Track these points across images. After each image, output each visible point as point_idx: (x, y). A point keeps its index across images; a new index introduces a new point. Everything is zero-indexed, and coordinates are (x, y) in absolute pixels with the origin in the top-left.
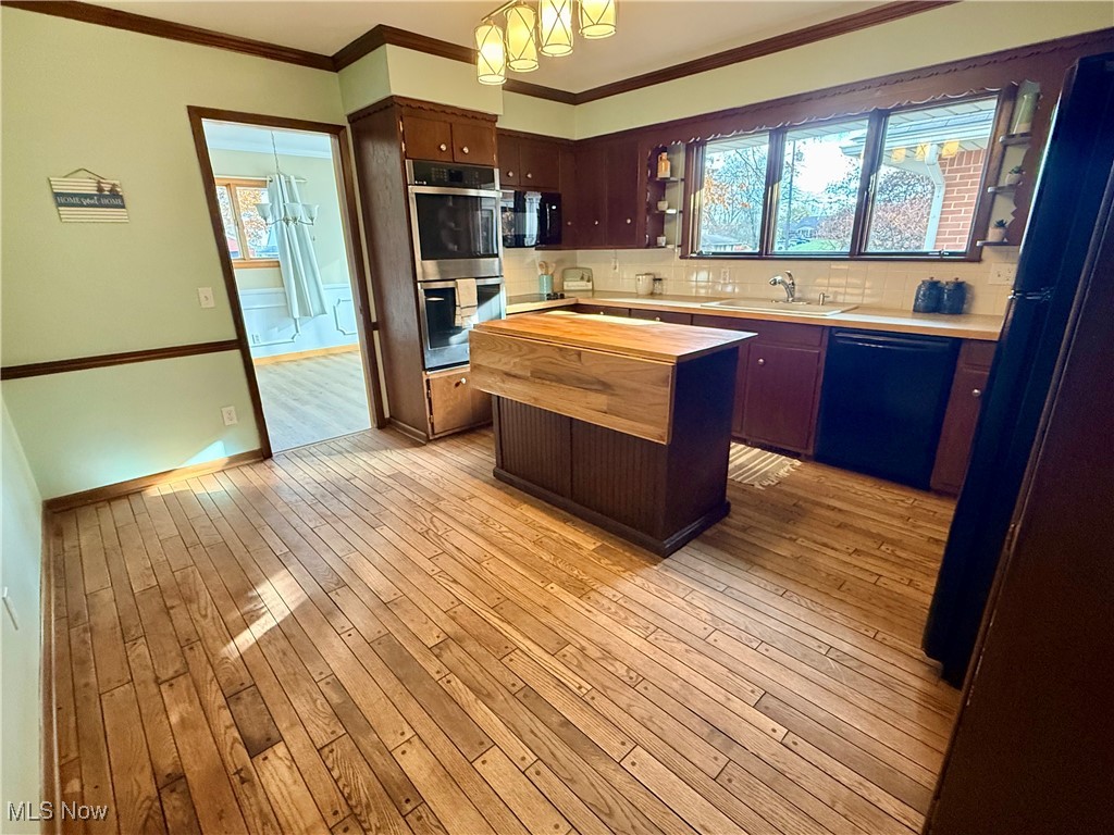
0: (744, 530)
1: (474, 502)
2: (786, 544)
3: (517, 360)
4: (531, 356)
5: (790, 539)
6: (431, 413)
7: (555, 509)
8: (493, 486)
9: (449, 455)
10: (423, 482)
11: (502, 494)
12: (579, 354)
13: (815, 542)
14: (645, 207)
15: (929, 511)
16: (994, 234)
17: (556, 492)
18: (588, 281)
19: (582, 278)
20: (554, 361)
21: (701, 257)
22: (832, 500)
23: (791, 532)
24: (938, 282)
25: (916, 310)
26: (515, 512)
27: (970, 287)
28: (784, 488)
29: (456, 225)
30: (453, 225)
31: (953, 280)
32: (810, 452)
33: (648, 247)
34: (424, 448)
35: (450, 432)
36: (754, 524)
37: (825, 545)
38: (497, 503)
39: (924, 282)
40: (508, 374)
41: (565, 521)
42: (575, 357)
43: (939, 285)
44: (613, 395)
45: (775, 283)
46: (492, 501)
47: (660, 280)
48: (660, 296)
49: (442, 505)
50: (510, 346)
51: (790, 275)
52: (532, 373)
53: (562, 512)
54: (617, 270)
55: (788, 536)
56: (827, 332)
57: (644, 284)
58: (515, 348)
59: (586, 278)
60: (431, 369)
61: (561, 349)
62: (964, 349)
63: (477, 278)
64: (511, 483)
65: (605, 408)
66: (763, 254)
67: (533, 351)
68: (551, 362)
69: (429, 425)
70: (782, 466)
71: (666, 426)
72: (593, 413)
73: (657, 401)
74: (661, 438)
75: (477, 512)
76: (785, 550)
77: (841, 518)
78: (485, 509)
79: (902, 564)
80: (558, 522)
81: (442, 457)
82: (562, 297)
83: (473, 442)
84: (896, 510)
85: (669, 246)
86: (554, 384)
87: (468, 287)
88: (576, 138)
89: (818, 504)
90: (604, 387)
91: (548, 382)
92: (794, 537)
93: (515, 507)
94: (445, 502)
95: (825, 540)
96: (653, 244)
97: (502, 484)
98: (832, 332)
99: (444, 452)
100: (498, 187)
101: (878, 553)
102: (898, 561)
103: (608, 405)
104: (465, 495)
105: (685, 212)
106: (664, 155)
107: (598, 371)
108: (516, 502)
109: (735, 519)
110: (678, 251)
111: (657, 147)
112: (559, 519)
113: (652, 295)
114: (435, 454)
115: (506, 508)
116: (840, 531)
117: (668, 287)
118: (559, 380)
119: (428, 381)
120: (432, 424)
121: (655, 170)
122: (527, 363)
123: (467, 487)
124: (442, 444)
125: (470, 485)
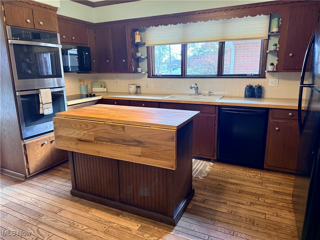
0: (204, 202)
1: (62, 213)
2: (223, 206)
3: (85, 132)
4: (93, 130)
5: (224, 203)
6: (27, 163)
7: (111, 208)
8: (71, 200)
9: (41, 185)
10: (27, 206)
11: (78, 204)
12: (123, 127)
13: (234, 202)
14: (131, 55)
15: (268, 178)
16: (270, 68)
17: (111, 199)
18: (105, 88)
19: (101, 87)
20: (108, 131)
21: (157, 77)
22: (232, 180)
23: (223, 199)
24: (252, 86)
25: (246, 97)
26: (88, 215)
27: (263, 87)
28: (211, 177)
29: (30, 60)
30: (28, 60)
31: (257, 85)
32: (215, 158)
33: (134, 73)
34: (24, 183)
35: (40, 171)
36: (206, 198)
37: (238, 203)
38: (76, 211)
39: (247, 86)
40: (80, 140)
41: (118, 215)
42: (121, 129)
43: (253, 87)
44: (144, 147)
45: (192, 88)
46: (73, 210)
47: (139, 87)
48: (140, 94)
49: (43, 219)
50: (81, 125)
51: (196, 84)
52: (95, 138)
53: (115, 209)
54: (118, 83)
55: (222, 201)
56: (217, 108)
57: (133, 89)
58: (83, 126)
59: (103, 86)
60: (26, 139)
61: (112, 125)
62: (270, 111)
63: (51, 88)
64: (82, 197)
65: (140, 154)
66: (183, 75)
67: (94, 127)
68: (106, 133)
69: (27, 170)
70: (205, 166)
71: (174, 161)
72: (133, 157)
73: (169, 148)
74: (172, 167)
75: (66, 219)
76: (224, 209)
77: (239, 188)
78: (70, 216)
79: (270, 206)
80: (114, 216)
81: (36, 187)
82: (94, 96)
83: (54, 175)
84: (256, 180)
85: (143, 72)
86: (108, 143)
87: (46, 93)
88: (95, 23)
89: (227, 182)
90: (139, 143)
91: (105, 143)
92: (225, 202)
93: (87, 212)
94: (45, 217)
95: (238, 200)
96: (136, 72)
97: (77, 198)
98: (220, 108)
99: (37, 184)
100: (59, 42)
101: (258, 202)
102: (268, 205)
103: (141, 152)
104: (56, 210)
105: (148, 58)
106: (137, 32)
107: (136, 135)
108: (87, 208)
109: (198, 197)
110: (147, 75)
111: (135, 29)
112: (113, 214)
113: (136, 93)
114: (32, 186)
115: (83, 213)
116: (241, 195)
117: (143, 90)
118: (112, 141)
119: (25, 145)
120: (28, 169)
121: (134, 39)
122: (92, 133)
123: (56, 204)
124: (35, 179)
125: (58, 203)
